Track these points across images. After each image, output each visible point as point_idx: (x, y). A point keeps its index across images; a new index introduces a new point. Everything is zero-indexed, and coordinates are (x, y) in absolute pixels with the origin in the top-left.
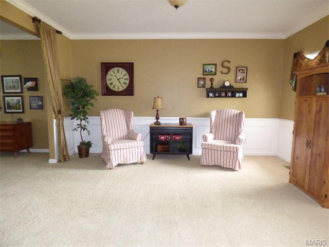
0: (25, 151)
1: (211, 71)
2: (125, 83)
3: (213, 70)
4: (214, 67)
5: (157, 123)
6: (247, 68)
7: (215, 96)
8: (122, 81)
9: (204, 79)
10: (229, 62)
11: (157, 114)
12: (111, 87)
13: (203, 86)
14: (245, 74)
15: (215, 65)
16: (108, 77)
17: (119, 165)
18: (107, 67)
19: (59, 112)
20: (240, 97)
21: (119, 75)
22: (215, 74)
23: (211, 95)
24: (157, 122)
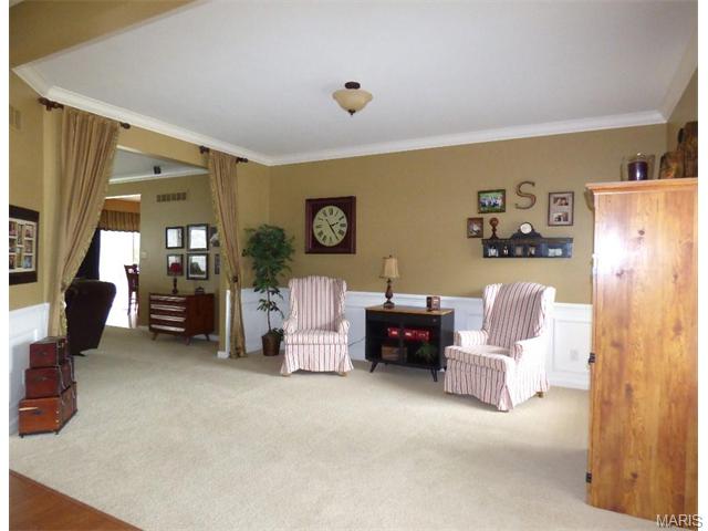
0: (202, 337)
1: (495, 205)
2: (341, 232)
3: (500, 202)
4: (500, 195)
5: (389, 304)
6: (573, 193)
7: (502, 255)
8: (337, 228)
9: (481, 219)
10: (533, 184)
11: (389, 287)
12: (320, 239)
13: (479, 234)
14: (570, 206)
15: (503, 192)
16: (317, 222)
17: (300, 372)
18: (314, 206)
19: (236, 279)
20: (556, 257)
21: (333, 220)
22: (502, 210)
23: (493, 252)
24: (388, 302)
